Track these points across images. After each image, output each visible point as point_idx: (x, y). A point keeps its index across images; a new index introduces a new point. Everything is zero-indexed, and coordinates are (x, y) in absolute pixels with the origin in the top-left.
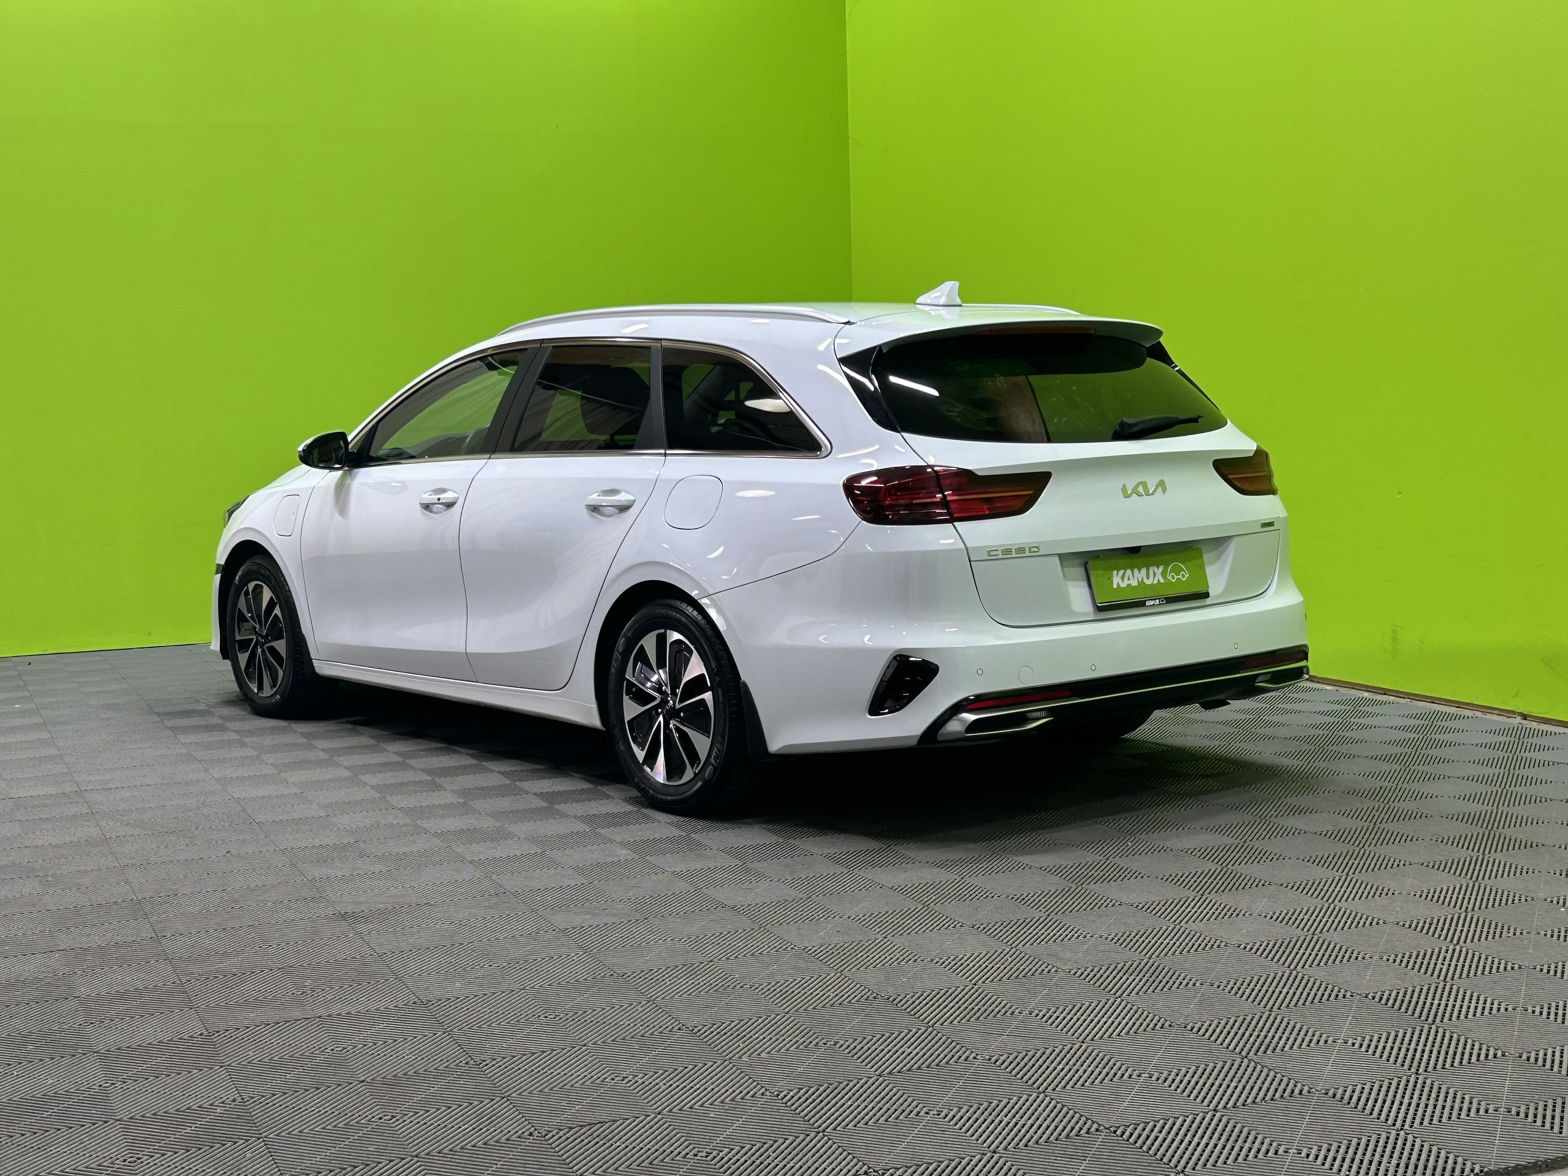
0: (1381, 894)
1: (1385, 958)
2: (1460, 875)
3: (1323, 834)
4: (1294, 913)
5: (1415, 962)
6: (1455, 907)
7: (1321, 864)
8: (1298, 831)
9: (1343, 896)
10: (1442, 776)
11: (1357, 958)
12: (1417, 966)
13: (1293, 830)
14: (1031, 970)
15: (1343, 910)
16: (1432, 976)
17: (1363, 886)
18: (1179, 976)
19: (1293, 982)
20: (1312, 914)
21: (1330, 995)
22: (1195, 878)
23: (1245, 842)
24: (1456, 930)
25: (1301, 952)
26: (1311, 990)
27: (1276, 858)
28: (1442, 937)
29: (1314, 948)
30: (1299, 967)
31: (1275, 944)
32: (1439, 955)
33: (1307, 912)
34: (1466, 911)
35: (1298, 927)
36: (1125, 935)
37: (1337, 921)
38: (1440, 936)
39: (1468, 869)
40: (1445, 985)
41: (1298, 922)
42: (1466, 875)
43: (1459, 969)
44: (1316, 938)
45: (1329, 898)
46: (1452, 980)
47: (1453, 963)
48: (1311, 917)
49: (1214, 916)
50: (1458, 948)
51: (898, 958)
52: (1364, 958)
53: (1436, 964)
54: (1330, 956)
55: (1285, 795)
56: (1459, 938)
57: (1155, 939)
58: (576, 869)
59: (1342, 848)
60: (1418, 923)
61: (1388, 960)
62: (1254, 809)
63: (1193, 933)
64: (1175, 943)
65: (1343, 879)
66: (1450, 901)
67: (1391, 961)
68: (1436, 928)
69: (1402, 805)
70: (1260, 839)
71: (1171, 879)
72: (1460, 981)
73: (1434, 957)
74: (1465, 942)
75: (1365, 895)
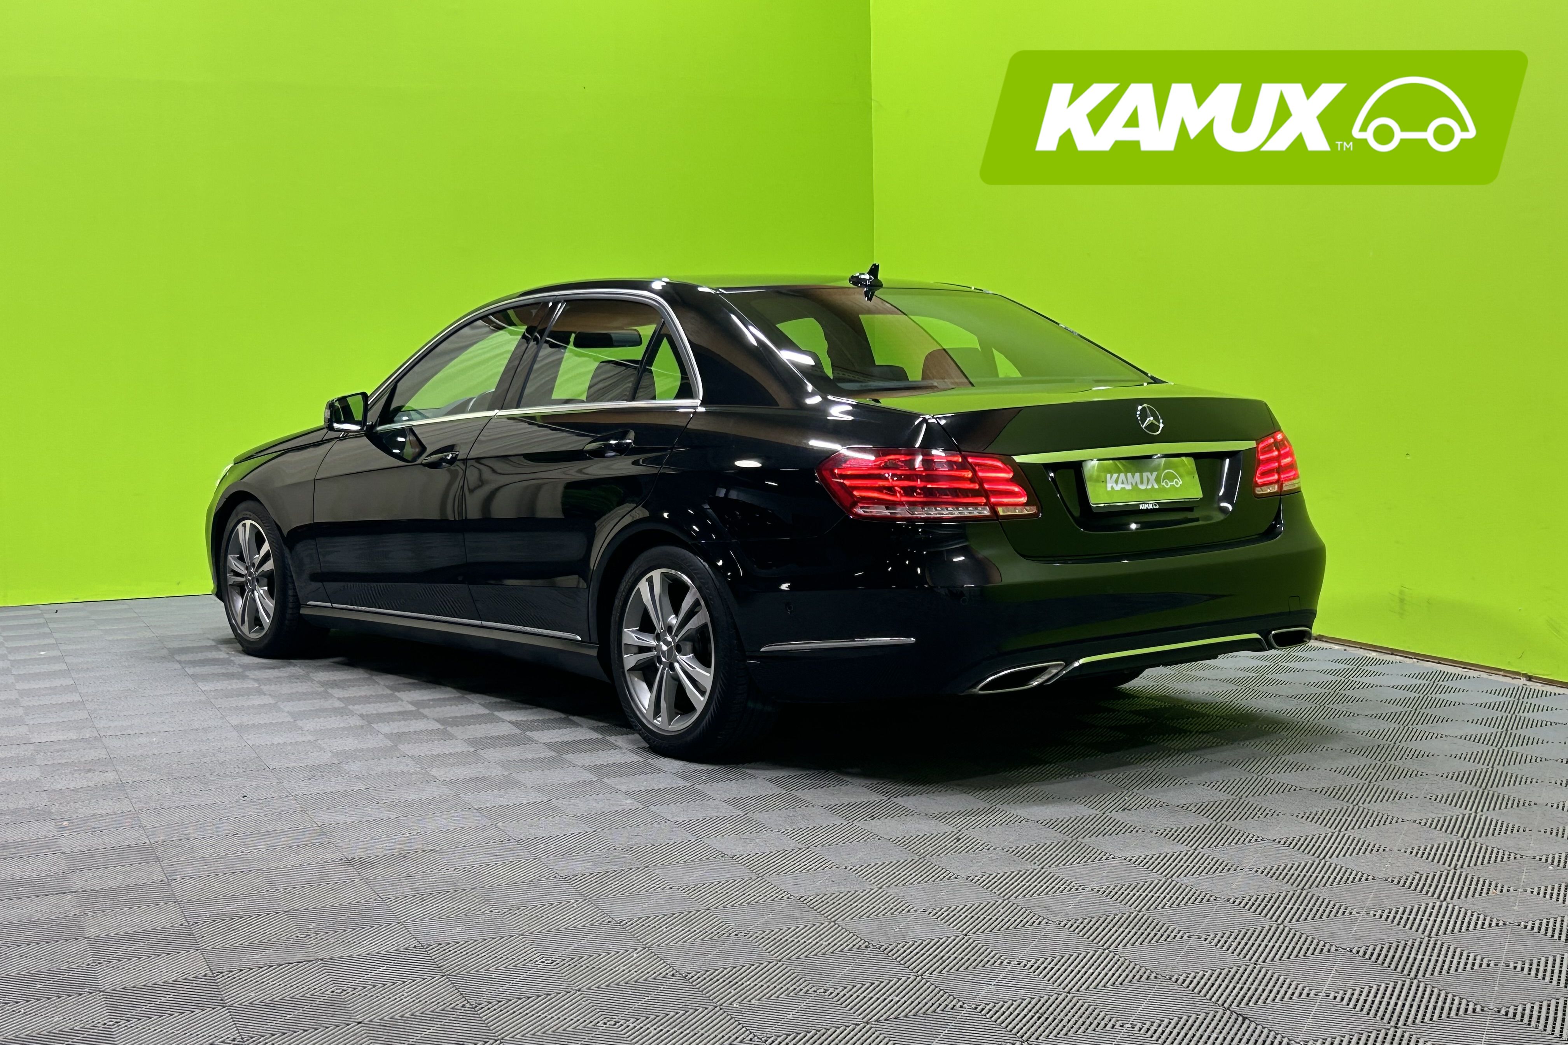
0: (1372, 850)
1: (1372, 913)
2: (1451, 833)
3: (1319, 791)
4: (1285, 868)
5: (1401, 918)
6: (1444, 864)
7: (1315, 820)
8: (1294, 787)
9: (1334, 852)
10: (1440, 735)
11: (1344, 913)
12: (1403, 922)
13: (1289, 787)
14: (1022, 921)
15: (1333, 866)
16: (1417, 931)
17: (1355, 842)
18: (1168, 929)
19: (1280, 936)
20: (1303, 870)
21: (1315, 949)
22: (1189, 833)
23: (1240, 798)
24: (1443, 887)
25: (1289, 906)
26: (1297, 944)
27: (1270, 814)
28: (1430, 894)
29: (1302, 903)
30: (1286, 922)
31: (1264, 899)
32: (1425, 911)
33: (1298, 867)
34: (1455, 868)
35: (1288, 882)
36: (1117, 888)
37: (1326, 876)
38: (1428, 892)
39: (1460, 827)
40: (1429, 941)
41: (1288, 877)
42: (1457, 833)
43: (1444, 925)
44: (1304, 893)
45: (1321, 853)
46: (1437, 935)
47: (1439, 920)
48: (1301, 872)
49: (1206, 871)
50: (1444, 904)
51: (892, 909)
52: (1351, 913)
53: (1422, 920)
54: (1318, 911)
55: (1283, 753)
56: (1447, 894)
57: (1146, 892)
58: (581, 818)
59: (1334, 804)
60: (1407, 879)
61: (1375, 915)
62: (1252, 765)
63: (1183, 887)
64: (1165, 897)
65: (1335, 835)
66: (1440, 858)
67: (1378, 916)
68: (1424, 885)
69: (1398, 763)
70: (1256, 795)
71: (1165, 833)
72: (1445, 937)
73: (1420, 913)
74: (1452, 898)
75: (1356, 851)
